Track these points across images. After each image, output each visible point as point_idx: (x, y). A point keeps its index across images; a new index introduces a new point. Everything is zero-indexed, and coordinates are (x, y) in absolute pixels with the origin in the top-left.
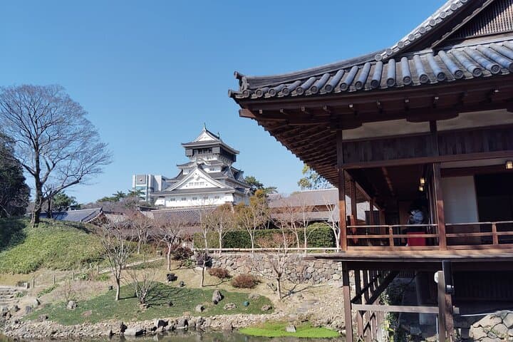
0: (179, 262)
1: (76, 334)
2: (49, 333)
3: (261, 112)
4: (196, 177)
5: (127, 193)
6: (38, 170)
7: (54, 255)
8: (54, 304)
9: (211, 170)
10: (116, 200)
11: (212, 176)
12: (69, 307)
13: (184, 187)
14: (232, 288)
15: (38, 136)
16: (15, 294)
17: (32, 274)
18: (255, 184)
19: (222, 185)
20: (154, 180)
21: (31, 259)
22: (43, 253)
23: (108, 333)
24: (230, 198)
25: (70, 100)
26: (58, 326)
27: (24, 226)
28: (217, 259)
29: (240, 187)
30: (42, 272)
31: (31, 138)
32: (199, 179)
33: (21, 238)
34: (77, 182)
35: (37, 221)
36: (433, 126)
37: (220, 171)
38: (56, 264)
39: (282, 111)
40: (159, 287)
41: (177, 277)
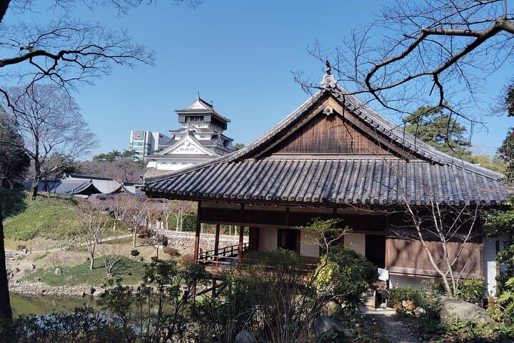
0: (144, 239)
1: (59, 293)
2: (40, 292)
4: (187, 143)
5: (122, 151)
6: (38, 153)
7: (47, 227)
8: (45, 268)
9: (201, 137)
11: (202, 143)
12: (56, 272)
13: (175, 152)
16: (16, 257)
17: (29, 241)
19: (211, 153)
20: (151, 137)
21: (29, 229)
22: (39, 224)
23: (82, 294)
26: (47, 287)
28: (172, 240)
30: (38, 240)
31: (32, 129)
32: (190, 146)
35: (35, 195)
37: (209, 139)
38: (49, 235)
41: (139, 253)
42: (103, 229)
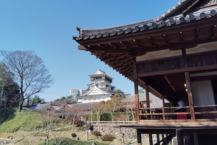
0: (79, 128)
3: (89, 46)
4: (95, 89)
5: (66, 97)
6: (22, 86)
7: (25, 124)
9: (101, 86)
10: (61, 100)
11: (102, 89)
13: (90, 94)
14: (101, 141)
15: (23, 72)
16: (5, 142)
17: (15, 133)
18: (120, 92)
19: (106, 93)
20: (79, 91)
21: (15, 126)
22: (21, 123)
24: (110, 99)
25: (37, 57)
27: (15, 111)
28: (96, 126)
29: (114, 94)
30: (20, 132)
31: (19, 73)
32: (96, 91)
33: (13, 116)
34: (39, 91)
35: (21, 109)
36: (184, 52)
37: (105, 87)
38: (26, 128)
39: (99, 45)
40: (67, 140)
41: (76, 135)
42: (55, 124)
